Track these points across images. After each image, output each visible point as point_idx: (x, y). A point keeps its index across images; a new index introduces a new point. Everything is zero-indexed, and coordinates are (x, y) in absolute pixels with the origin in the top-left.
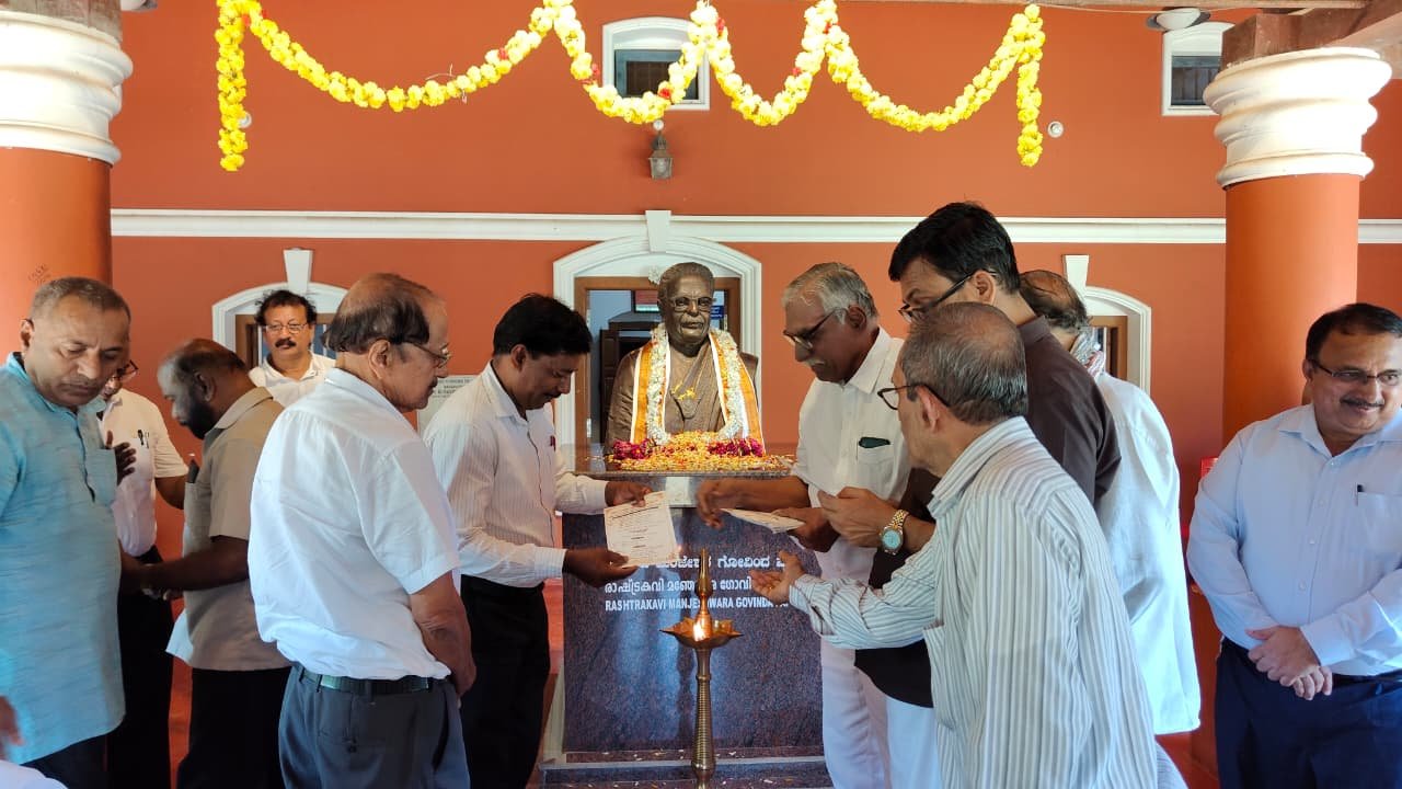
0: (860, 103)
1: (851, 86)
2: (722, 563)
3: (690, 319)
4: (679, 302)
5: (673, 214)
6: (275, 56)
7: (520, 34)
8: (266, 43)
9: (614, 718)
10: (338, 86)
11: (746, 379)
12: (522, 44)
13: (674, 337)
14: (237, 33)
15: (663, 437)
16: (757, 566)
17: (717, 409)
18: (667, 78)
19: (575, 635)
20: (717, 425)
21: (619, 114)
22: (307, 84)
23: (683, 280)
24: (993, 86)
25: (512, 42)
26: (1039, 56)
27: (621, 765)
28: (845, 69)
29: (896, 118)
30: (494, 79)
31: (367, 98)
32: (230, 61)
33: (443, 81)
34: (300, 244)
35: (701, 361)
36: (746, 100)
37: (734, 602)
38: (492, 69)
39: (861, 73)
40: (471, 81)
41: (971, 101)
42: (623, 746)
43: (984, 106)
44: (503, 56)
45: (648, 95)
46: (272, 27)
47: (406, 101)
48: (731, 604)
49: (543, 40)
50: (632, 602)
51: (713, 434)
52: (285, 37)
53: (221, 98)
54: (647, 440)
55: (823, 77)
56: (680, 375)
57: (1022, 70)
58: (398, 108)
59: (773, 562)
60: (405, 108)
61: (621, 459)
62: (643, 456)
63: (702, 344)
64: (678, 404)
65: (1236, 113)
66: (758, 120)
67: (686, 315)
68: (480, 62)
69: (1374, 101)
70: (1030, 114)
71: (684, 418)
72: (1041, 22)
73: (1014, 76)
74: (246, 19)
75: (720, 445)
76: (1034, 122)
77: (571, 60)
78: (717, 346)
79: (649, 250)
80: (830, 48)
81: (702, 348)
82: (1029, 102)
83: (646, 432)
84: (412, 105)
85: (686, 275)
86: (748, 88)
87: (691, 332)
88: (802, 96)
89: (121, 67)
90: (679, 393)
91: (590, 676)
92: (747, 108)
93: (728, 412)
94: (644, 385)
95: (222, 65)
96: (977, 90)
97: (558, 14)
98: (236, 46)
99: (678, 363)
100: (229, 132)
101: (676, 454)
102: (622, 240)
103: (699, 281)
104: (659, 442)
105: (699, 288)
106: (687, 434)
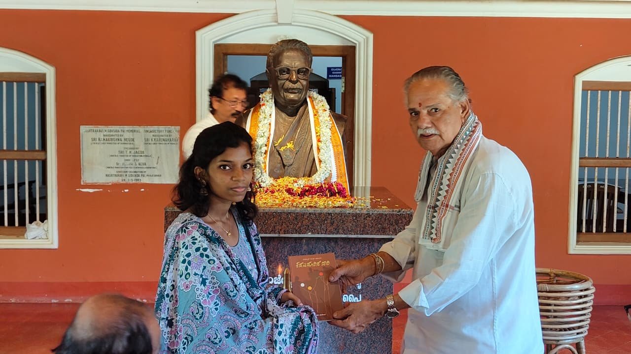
3: (291, 85)
4: (282, 71)
11: (336, 134)
13: (278, 100)
15: (267, 181)
17: (311, 158)
20: (311, 171)
23: (285, 54)
35: (299, 121)
51: (306, 179)
56: (283, 130)
63: (301, 105)
64: (279, 154)
67: (288, 82)
75: (312, 188)
78: (314, 107)
79: (276, 21)
81: (301, 109)
85: (289, 50)
87: (292, 96)
90: (281, 145)
93: (320, 161)
99: (281, 120)
101: (276, 194)
102: (256, 13)
103: (299, 54)
104: (263, 185)
105: (300, 61)
106: (286, 178)
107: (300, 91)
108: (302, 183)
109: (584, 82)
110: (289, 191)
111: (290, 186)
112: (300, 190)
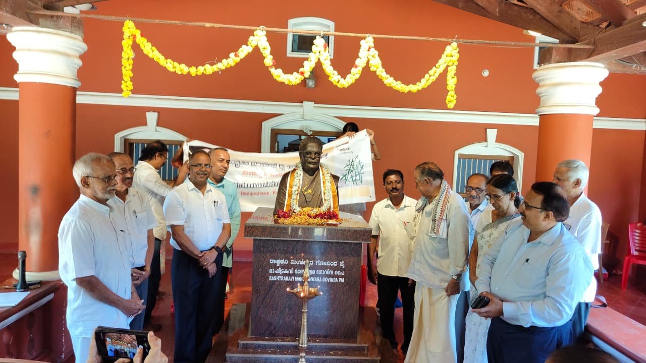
0: (382, 79)
1: (378, 73)
2: (318, 263)
3: (311, 160)
4: (307, 153)
5: (315, 103)
6: (145, 52)
7: (244, 47)
8: (142, 47)
9: (271, 324)
10: (170, 65)
11: (334, 186)
12: (244, 51)
14: (131, 43)
15: (298, 209)
16: (332, 265)
17: (320, 198)
18: (303, 67)
19: (256, 289)
20: (320, 205)
21: (283, 81)
22: (157, 63)
23: (309, 144)
24: (437, 75)
25: (240, 49)
26: (456, 63)
27: (272, 343)
28: (376, 66)
29: (396, 87)
30: (233, 64)
31: (181, 70)
32: (128, 54)
33: (212, 64)
34: (153, 110)
35: (315, 178)
36: (334, 77)
37: (322, 279)
38: (232, 60)
39: (383, 67)
40: (223, 65)
41: (427, 81)
42: (274, 335)
43: (433, 83)
44: (237, 56)
45: (295, 73)
46: (144, 40)
47: (197, 71)
48: (320, 280)
49: (253, 49)
50: (280, 277)
51: (318, 209)
52: (149, 44)
53: (123, 68)
54: (291, 210)
55: (366, 69)
56: (306, 183)
57: (449, 68)
58: (194, 75)
59: (339, 264)
60: (196, 75)
61: (280, 218)
62: (288, 216)
63: (316, 170)
64: (304, 196)
65: (543, 86)
66: (339, 85)
67: (310, 159)
68: (227, 57)
69: (601, 84)
70: (452, 87)
71: (307, 202)
72: (458, 49)
73: (446, 71)
74: (135, 37)
75: (320, 213)
76: (454, 90)
77: (264, 58)
78: (322, 171)
79: (303, 118)
80: (370, 57)
81: (316, 172)
82: (451, 82)
83: (291, 206)
84: (199, 73)
85: (310, 142)
86: (336, 72)
87: (311, 166)
88: (358, 76)
89: (83, 49)
90: (305, 191)
91: (262, 306)
92: (334, 81)
93: (325, 200)
94: (291, 187)
95: (124, 55)
96: (430, 76)
97: (259, 39)
98: (130, 47)
99: (306, 178)
100: (126, 82)
101: (302, 216)
102: (292, 114)
103: (316, 145)
104: (295, 211)
105: (316, 148)
106: (307, 208)
107: (315, 163)
108: (315, 211)
109: (459, 155)
110: (309, 215)
111: (309, 212)
112: (314, 215)
